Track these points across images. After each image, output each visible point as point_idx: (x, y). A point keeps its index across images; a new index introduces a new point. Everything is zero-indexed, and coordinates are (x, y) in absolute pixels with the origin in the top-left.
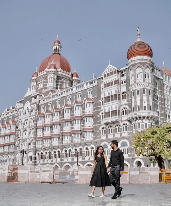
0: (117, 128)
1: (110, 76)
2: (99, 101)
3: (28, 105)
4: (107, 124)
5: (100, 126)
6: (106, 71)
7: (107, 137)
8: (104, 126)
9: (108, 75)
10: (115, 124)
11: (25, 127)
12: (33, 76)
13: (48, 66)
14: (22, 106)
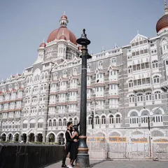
0: (149, 95)
1: (139, 45)
2: (125, 70)
3: (38, 72)
4: (135, 92)
5: (127, 94)
6: (135, 40)
7: (136, 105)
8: (133, 94)
9: (137, 44)
10: (146, 92)
11: (35, 93)
12: (41, 46)
13: (58, 37)
14: (31, 73)
